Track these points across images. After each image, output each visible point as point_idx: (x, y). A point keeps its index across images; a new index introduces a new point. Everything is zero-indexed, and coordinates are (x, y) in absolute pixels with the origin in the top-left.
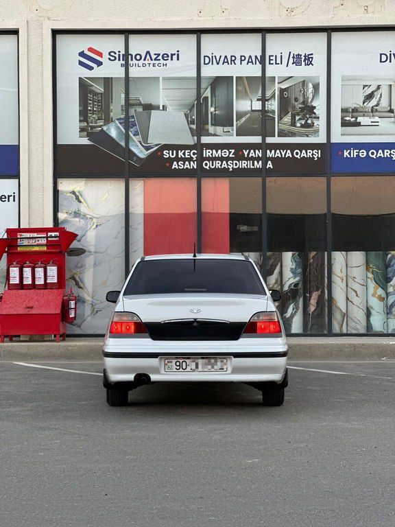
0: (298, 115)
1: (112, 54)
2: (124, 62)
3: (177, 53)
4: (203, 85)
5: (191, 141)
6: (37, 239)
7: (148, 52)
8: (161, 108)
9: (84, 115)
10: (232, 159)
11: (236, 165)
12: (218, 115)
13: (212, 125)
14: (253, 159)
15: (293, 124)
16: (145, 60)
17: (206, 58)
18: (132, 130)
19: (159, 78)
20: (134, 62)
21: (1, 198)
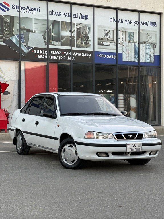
0: (83, 39)
1: (13, 6)
2: (18, 10)
3: (39, 8)
4: (49, 23)
5: (45, 47)
7: (28, 7)
8: (33, 32)
9: (2, 31)
10: (60, 55)
11: (62, 58)
12: (55, 37)
13: (53, 40)
14: (67, 56)
15: (82, 43)
16: (27, 10)
17: (50, 12)
18: (22, 40)
19: (32, 18)
20: (22, 10)
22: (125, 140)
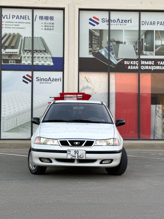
1: (103, 19)
2: (108, 23)
3: (130, 20)
4: (141, 34)
5: (136, 57)
7: (118, 19)
8: (124, 43)
9: (91, 45)
10: (153, 65)
11: (155, 68)
12: (147, 46)
13: (145, 50)
14: (162, 65)
16: (117, 22)
17: (143, 22)
18: (111, 52)
19: (123, 30)
20: (112, 23)
21: (55, 80)
22: (71, 146)
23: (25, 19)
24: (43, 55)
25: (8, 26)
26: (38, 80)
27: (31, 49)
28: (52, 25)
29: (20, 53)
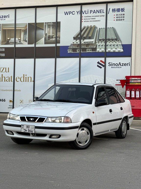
6: (137, 80)
21: (124, 65)
22: (27, 122)
23: (100, 13)
24: (114, 43)
25: (86, 20)
26: (110, 65)
27: (104, 38)
28: (123, 16)
29: (96, 42)
